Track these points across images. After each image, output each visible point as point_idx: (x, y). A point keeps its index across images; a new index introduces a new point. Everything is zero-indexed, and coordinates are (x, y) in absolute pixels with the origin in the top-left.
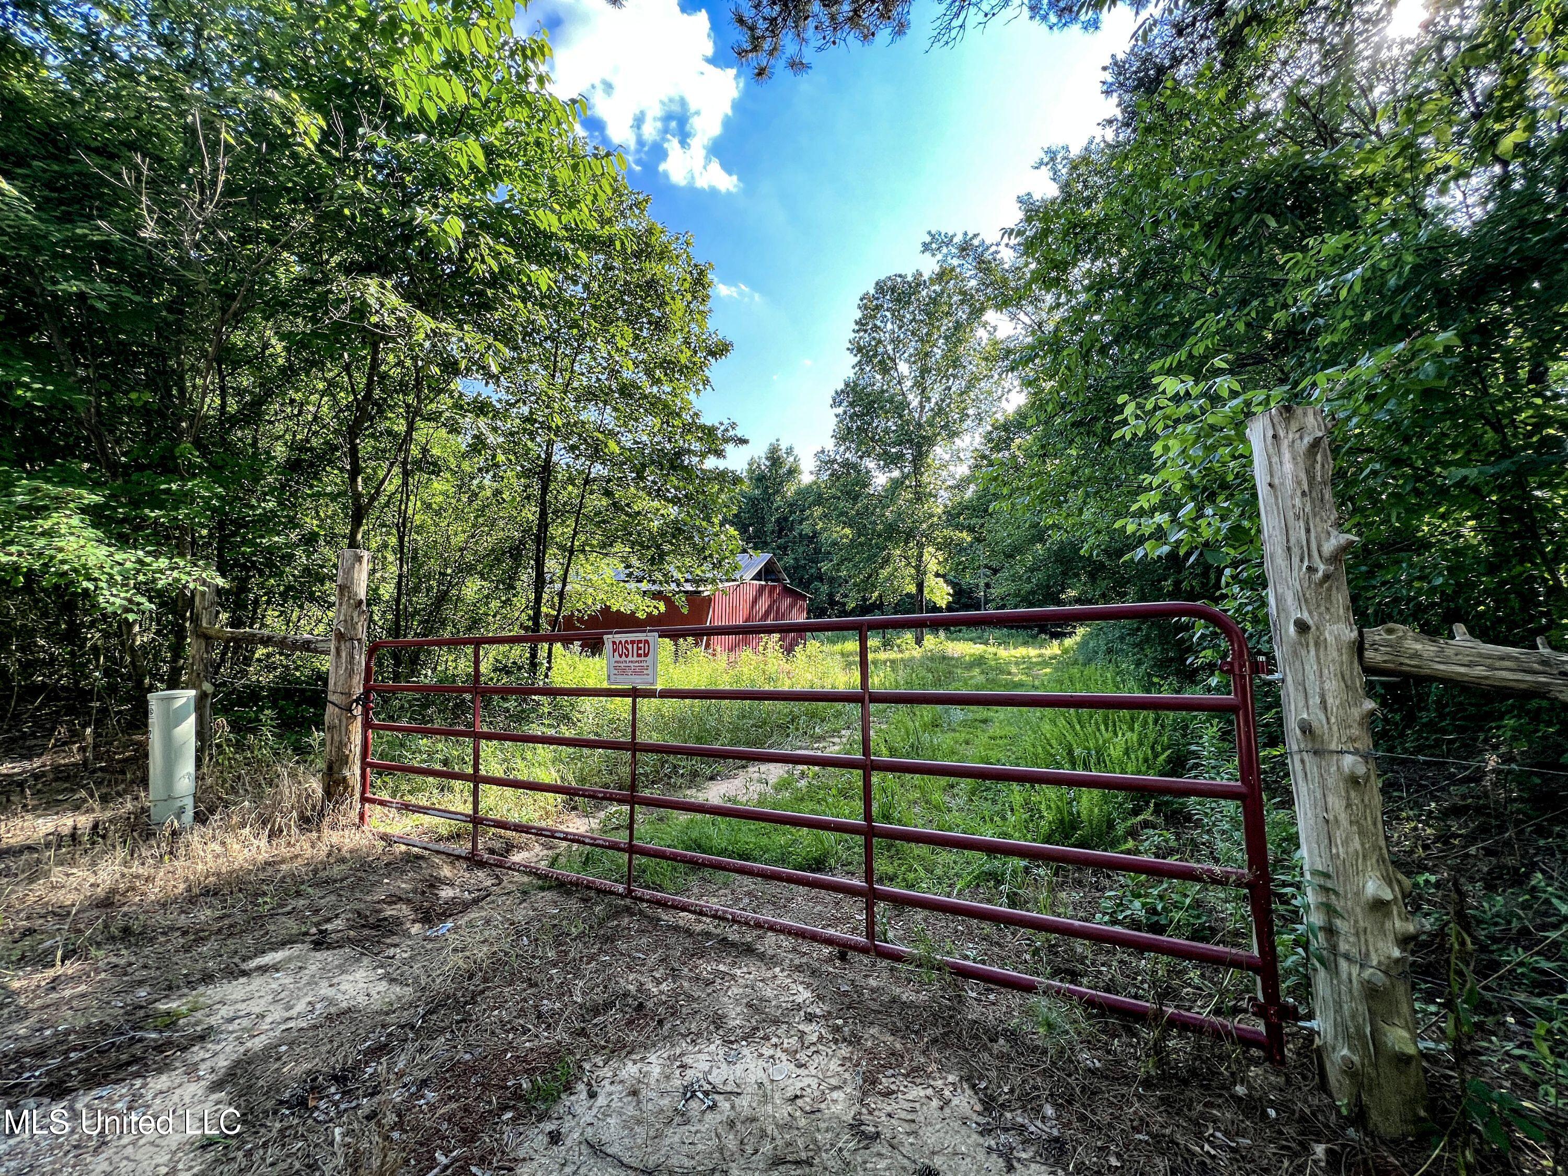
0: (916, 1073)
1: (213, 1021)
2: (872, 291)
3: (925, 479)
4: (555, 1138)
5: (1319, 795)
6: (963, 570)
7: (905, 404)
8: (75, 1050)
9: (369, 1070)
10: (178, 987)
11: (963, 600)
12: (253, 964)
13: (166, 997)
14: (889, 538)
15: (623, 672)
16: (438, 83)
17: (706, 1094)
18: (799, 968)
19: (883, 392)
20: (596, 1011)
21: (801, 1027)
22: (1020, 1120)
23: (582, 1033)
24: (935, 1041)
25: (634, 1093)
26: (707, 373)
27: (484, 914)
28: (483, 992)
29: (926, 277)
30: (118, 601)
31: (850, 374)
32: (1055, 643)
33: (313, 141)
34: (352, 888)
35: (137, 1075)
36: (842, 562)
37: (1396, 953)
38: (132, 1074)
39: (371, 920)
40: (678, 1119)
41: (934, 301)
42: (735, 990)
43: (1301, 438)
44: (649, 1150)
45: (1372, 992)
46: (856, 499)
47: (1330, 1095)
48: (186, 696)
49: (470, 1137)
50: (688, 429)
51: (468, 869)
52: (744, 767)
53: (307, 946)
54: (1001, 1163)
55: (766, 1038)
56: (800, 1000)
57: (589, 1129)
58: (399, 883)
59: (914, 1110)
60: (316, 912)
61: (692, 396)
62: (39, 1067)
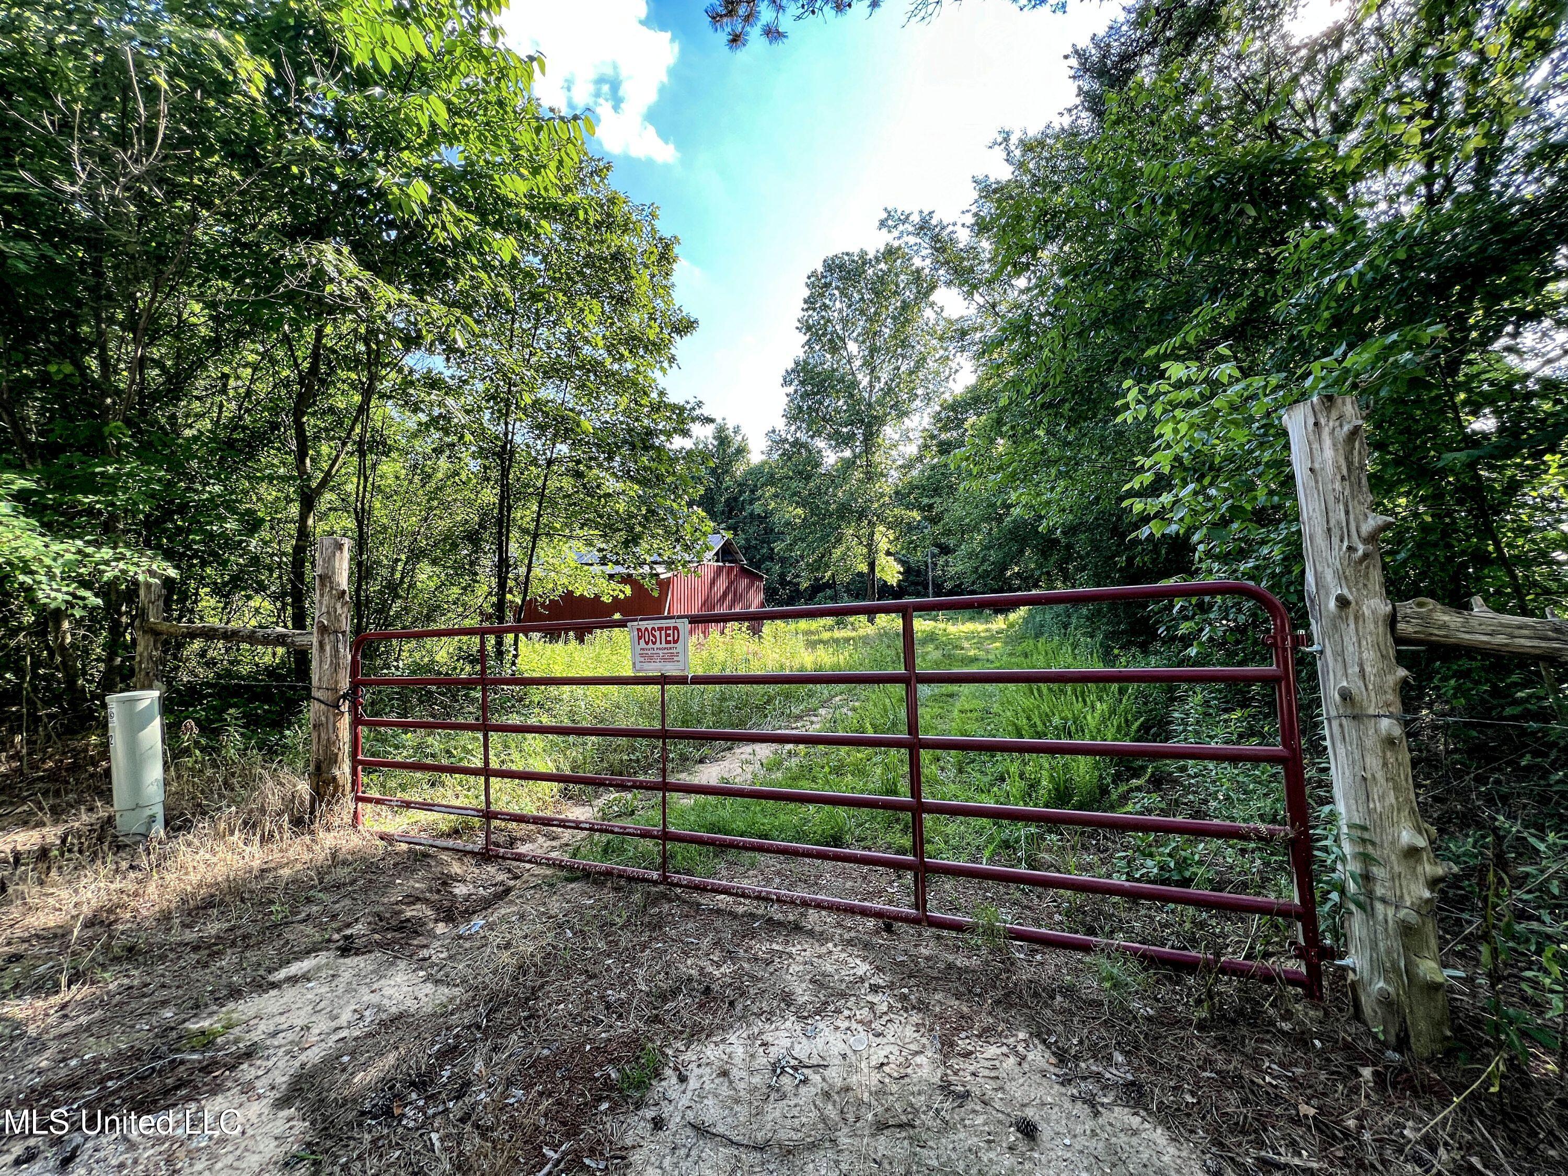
0: (986, 1033)
1: (255, 1036)
2: (820, 269)
3: (877, 458)
4: (658, 1124)
5: (1357, 756)
6: (915, 548)
7: (855, 384)
8: (111, 1079)
9: (446, 1074)
10: (206, 1005)
11: (912, 578)
12: (282, 974)
13: (195, 1015)
14: (842, 517)
15: (650, 659)
16: (392, 30)
17: (795, 1068)
18: (850, 942)
19: (834, 370)
20: (664, 997)
21: (869, 998)
22: (1094, 1068)
23: (656, 1019)
24: (998, 1002)
25: (725, 1074)
26: (673, 351)
27: (515, 909)
28: (542, 986)
29: (871, 255)
30: (60, 596)
31: (801, 354)
32: (1000, 617)
33: (258, 90)
34: (365, 890)
35: (188, 1099)
36: (795, 542)
37: (1427, 894)
38: (181, 1099)
39: (394, 923)
40: (773, 1096)
41: (881, 280)
42: (794, 968)
43: (1341, 426)
44: (755, 1127)
45: (1407, 931)
46: (808, 478)
47: (1365, 1023)
48: (150, 697)
49: (572, 1132)
50: (656, 408)
51: (478, 865)
52: (730, 749)
53: (332, 954)
54: (1087, 1109)
55: (838, 1011)
56: (860, 972)
57: (689, 1112)
58: (411, 883)
59: (994, 1068)
60: (334, 917)
61: (657, 374)
62: (75, 1100)
